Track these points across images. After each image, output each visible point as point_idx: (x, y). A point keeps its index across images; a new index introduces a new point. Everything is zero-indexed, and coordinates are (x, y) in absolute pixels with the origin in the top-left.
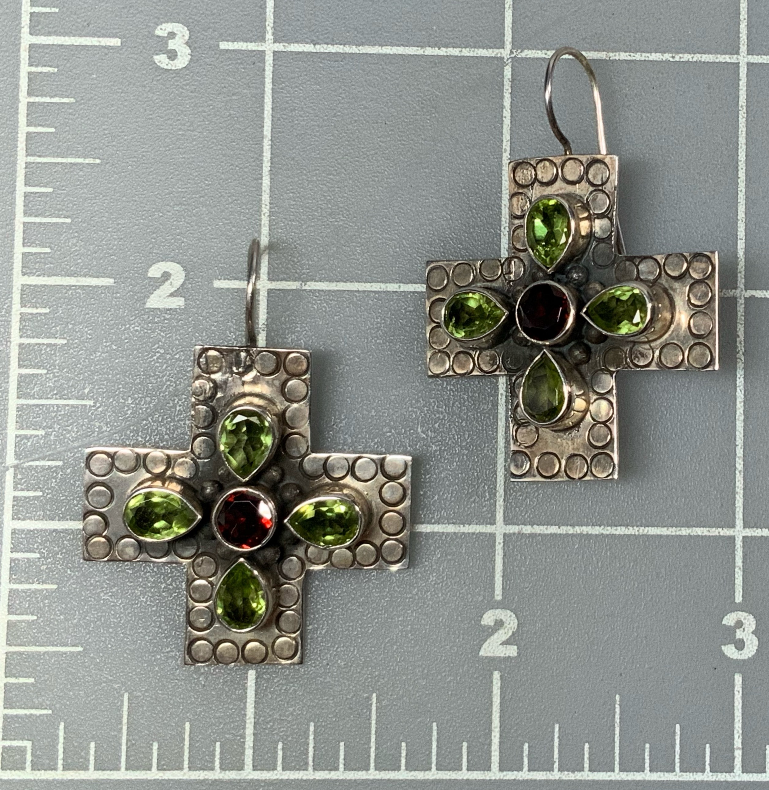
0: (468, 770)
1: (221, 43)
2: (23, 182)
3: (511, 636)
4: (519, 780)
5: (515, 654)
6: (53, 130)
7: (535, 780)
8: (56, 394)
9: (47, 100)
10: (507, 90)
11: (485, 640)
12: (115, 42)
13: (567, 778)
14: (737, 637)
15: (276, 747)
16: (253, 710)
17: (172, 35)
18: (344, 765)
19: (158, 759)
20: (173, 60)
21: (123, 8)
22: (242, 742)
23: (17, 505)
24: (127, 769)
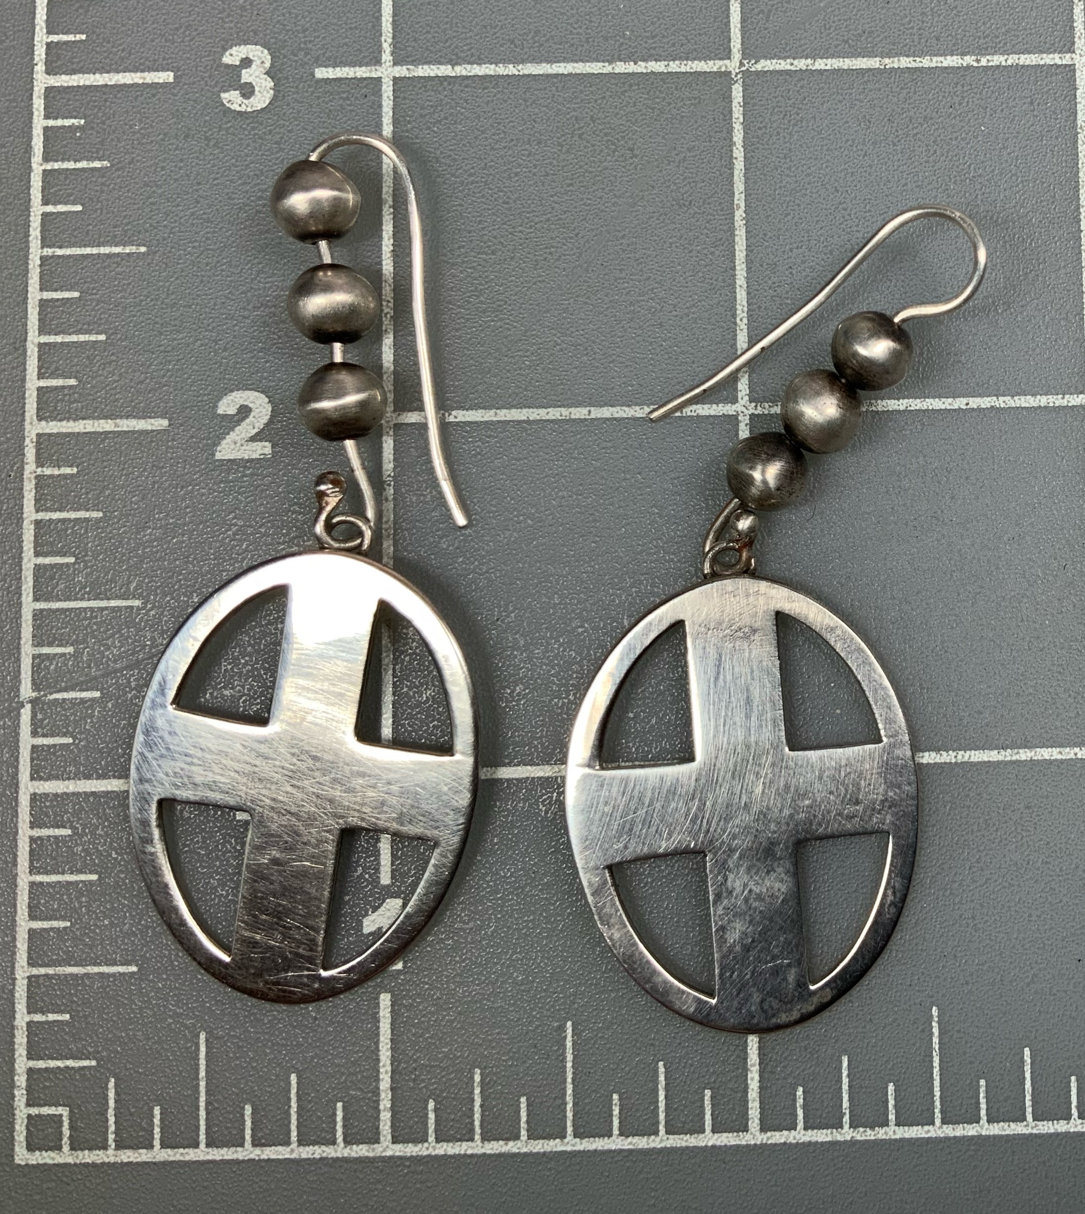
0: (714, 1131)
1: (316, 70)
2: (37, 286)
4: (790, 1145)
6: (79, 208)
7: (817, 1142)
8: (89, 593)
9: (70, 165)
10: (738, 118)
12: (167, 77)
13: (864, 1138)
15: (426, 1108)
16: (389, 1053)
17: (247, 62)
18: (528, 1131)
19: (252, 1130)
20: (249, 98)
21: (177, 29)
22: (374, 1101)
23: (38, 759)
24: (208, 1145)
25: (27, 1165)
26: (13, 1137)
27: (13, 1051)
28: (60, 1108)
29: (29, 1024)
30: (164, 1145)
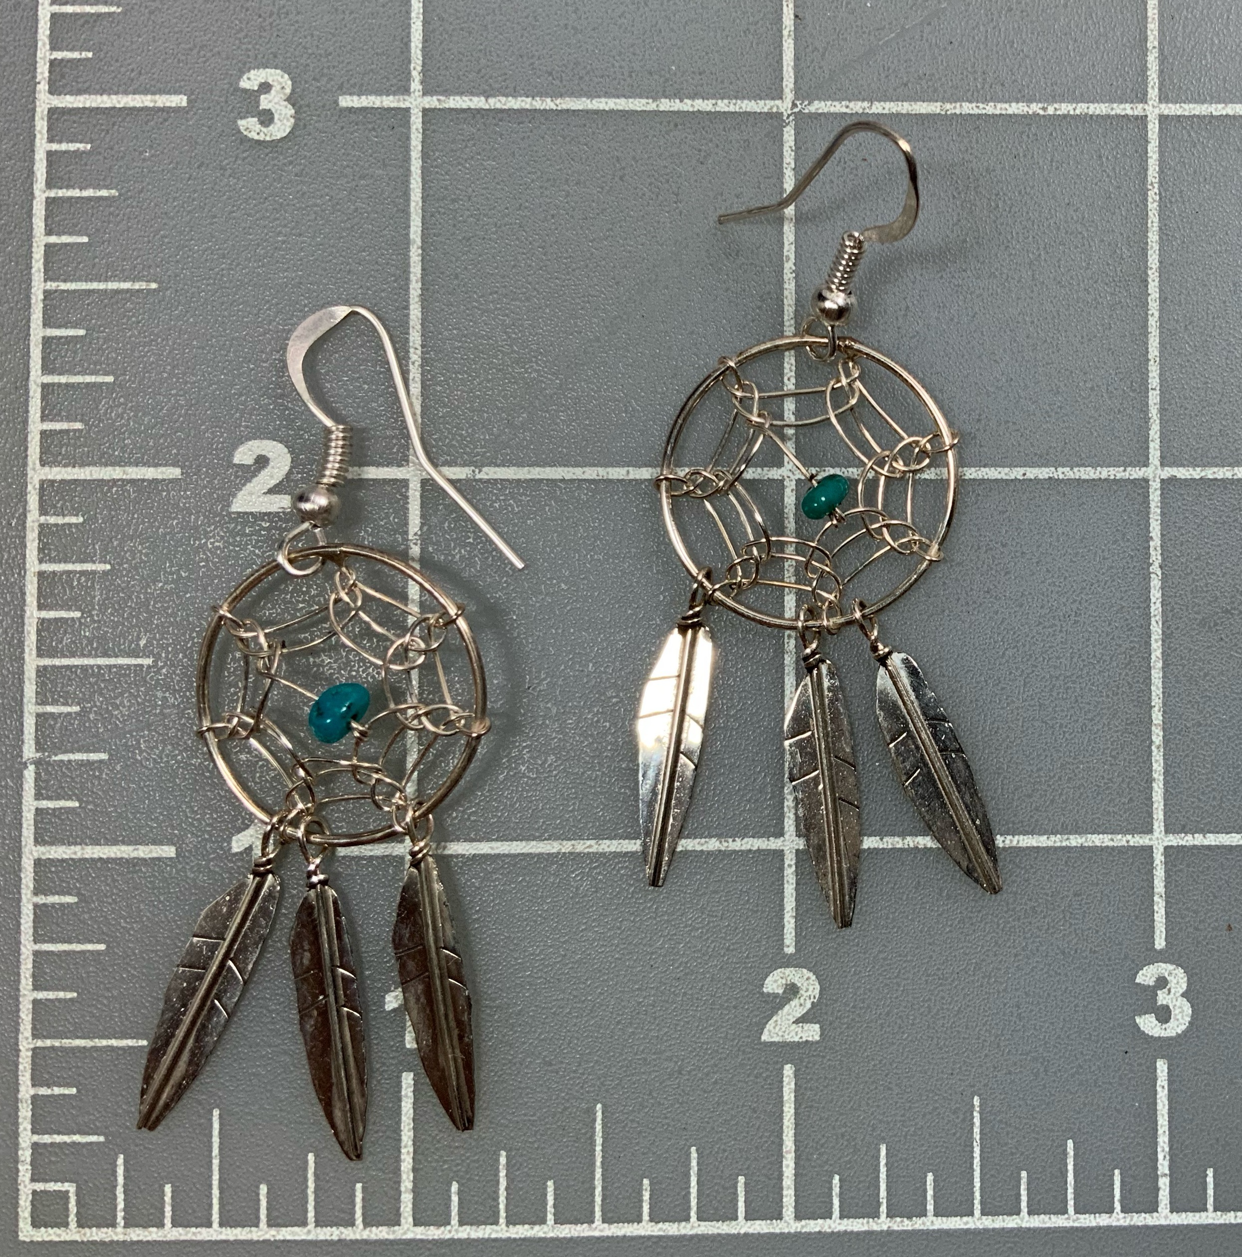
0: (747, 1218)
1: (340, 98)
2: (40, 322)
3: (810, 1010)
4: (825, 1234)
5: (817, 1038)
6: (85, 239)
7: (852, 1232)
8: (96, 649)
9: (75, 193)
10: (789, 163)
11: (770, 1017)
12: (179, 100)
13: (901, 1228)
14: (1159, 1003)
15: (449, 1190)
16: (411, 1134)
17: (265, 87)
18: (555, 1215)
19: (268, 1209)
20: (267, 126)
21: (191, 50)
22: (395, 1183)
23: (42, 822)
24: (221, 1225)
25: (32, 1242)
26: (17, 1213)
27: (16, 1124)
28: (66, 1184)
29: (35, 1098)
30: (175, 1224)
